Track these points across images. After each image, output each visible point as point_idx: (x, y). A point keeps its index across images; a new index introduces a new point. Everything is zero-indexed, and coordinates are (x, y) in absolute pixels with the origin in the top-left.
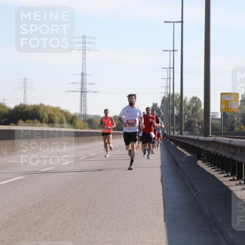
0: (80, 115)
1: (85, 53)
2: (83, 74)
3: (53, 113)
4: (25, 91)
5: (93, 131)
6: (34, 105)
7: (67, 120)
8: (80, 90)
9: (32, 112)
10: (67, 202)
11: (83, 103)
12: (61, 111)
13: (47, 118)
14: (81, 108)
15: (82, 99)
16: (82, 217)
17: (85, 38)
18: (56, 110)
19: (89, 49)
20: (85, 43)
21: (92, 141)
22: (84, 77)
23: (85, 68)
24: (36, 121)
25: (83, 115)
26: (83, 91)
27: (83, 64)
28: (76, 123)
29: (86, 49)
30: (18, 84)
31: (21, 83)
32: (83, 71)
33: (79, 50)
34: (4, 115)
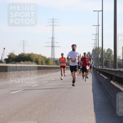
0: (51, 58)
1: (54, 27)
2: (53, 38)
3: (38, 58)
4: (24, 47)
5: (58, 66)
6: (28, 54)
7: (45, 61)
8: (51, 46)
9: (27, 57)
10: (45, 102)
11: (53, 53)
12: (42, 57)
13: (35, 60)
14: (52, 55)
15: (52, 50)
16: (53, 109)
17: (54, 20)
18: (39, 56)
20: (54, 22)
21: (57, 71)
22: (53, 39)
23: (54, 35)
24: (30, 62)
25: (53, 58)
26: (53, 47)
27: (52, 32)
28: (49, 62)
29: (54, 25)
31: (22, 43)
32: (52, 36)
33: (50, 26)
34: (13, 59)
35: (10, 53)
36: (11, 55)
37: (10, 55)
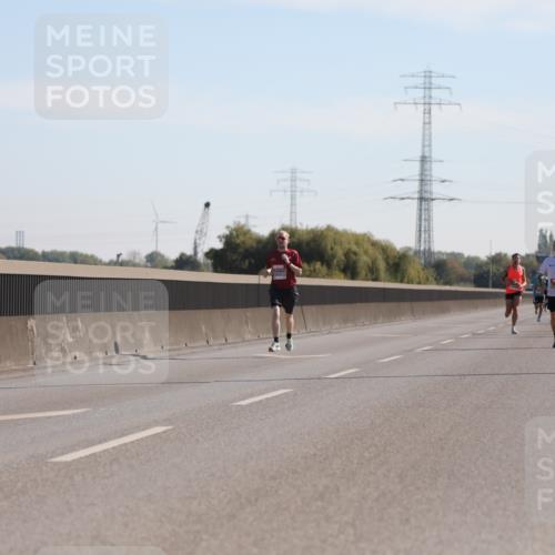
0: (417, 253)
1: (430, 110)
2: (424, 160)
3: (354, 248)
4: (293, 198)
5: (447, 288)
6: (312, 230)
7: (388, 263)
8: (417, 196)
9: (308, 244)
10: (388, 448)
11: (424, 226)
12: (374, 244)
13: (343, 258)
14: (420, 236)
15: (420, 216)
16: (424, 482)
17: (430, 77)
18: (364, 240)
19: (438, 101)
20: (430, 88)
21: (444, 311)
22: (427, 166)
23: (430, 146)
24: (318, 265)
25: (424, 252)
26: (424, 199)
27: (424, 135)
28: (406, 270)
29: (433, 101)
30: (278, 181)
31: (285, 180)
32: (423, 153)
33: (416, 104)
34: (247, 251)
35: (232, 225)
36: (238, 236)
37: (231, 234)
